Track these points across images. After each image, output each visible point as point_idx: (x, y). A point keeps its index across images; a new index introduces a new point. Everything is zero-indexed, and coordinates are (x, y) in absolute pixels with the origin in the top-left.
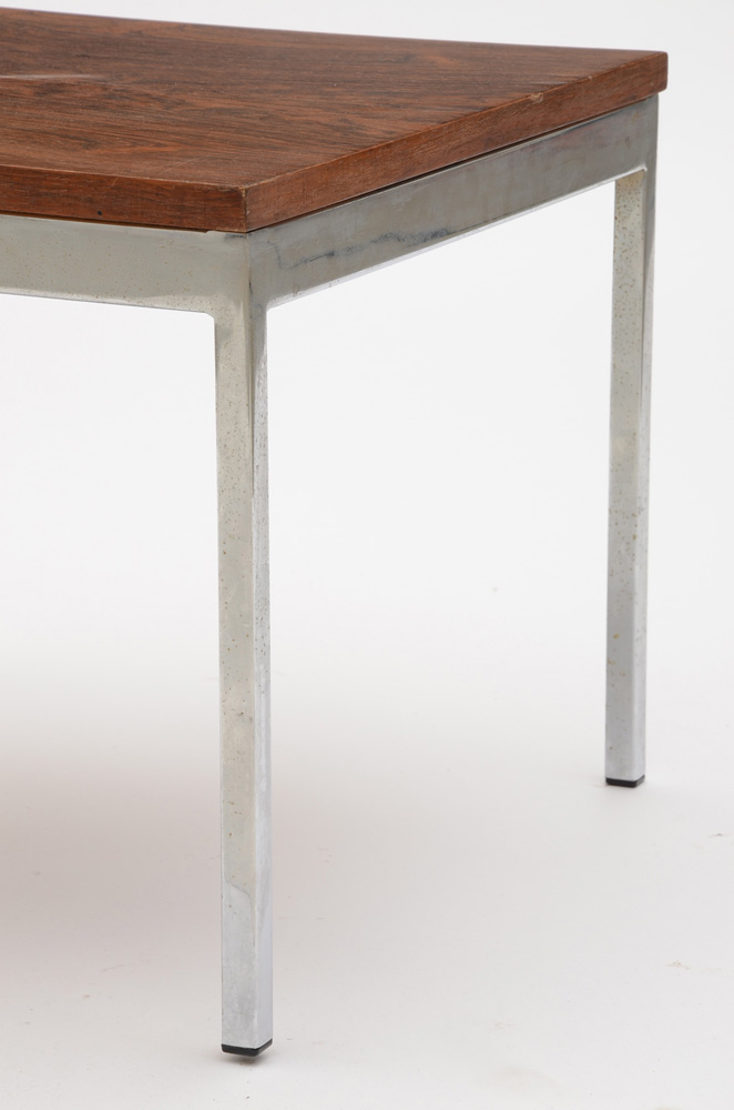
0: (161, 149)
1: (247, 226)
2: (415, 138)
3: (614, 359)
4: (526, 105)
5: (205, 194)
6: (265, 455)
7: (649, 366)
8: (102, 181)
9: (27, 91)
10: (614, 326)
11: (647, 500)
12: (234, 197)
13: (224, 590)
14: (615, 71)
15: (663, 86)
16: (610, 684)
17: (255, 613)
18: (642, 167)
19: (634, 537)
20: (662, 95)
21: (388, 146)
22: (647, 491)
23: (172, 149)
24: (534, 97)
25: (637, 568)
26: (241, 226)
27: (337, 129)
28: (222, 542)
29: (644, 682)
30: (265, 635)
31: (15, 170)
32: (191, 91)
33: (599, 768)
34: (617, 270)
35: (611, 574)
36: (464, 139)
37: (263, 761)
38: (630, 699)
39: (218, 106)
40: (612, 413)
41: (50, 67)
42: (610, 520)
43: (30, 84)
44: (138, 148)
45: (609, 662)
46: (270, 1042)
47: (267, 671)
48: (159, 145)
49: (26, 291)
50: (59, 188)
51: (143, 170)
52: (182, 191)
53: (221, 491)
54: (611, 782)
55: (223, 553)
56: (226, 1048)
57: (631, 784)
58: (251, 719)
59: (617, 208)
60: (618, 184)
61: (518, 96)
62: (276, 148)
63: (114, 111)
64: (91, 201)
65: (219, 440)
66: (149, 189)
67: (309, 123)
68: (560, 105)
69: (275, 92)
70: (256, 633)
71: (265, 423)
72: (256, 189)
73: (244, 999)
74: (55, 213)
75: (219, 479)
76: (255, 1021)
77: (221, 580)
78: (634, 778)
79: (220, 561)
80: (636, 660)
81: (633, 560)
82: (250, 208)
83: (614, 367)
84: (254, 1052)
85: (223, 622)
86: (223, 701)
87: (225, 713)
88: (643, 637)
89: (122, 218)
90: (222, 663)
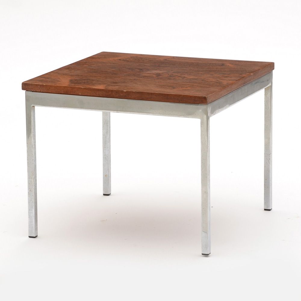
0: (187, 88)
3: (265, 123)
4: (250, 76)
5: (199, 98)
6: (209, 144)
7: (272, 124)
8: (180, 95)
9: (154, 76)
10: (265, 116)
11: (272, 151)
12: (205, 98)
16: (265, 190)
17: (208, 173)
18: (270, 85)
19: (270, 159)
20: (273, 71)
23: (189, 88)
24: (252, 74)
25: (270, 165)
26: (206, 103)
27: (217, 83)
28: (202, 160)
29: (272, 189)
30: (209, 177)
31: (164, 94)
32: (185, 74)
33: (263, 207)
34: (265, 105)
35: (265, 167)
36: (240, 83)
38: (269, 192)
39: (192, 78)
40: (264, 134)
41: (154, 69)
42: (264, 156)
43: (154, 74)
44: (183, 88)
45: (264, 185)
46: (210, 253)
47: (210, 184)
48: (186, 87)
50: (172, 97)
51: (186, 93)
52: (195, 97)
53: (202, 151)
54: (265, 210)
55: (202, 162)
56: (203, 254)
57: (269, 210)
58: (207, 193)
59: (265, 93)
60: (265, 89)
62: (208, 88)
63: (173, 80)
64: (178, 99)
65: (201, 142)
67: (212, 81)
68: (256, 74)
69: (201, 74)
70: (208, 177)
71: (209, 138)
72: (208, 96)
73: (206, 245)
75: (201, 149)
77: (202, 167)
78: (270, 209)
79: (201, 163)
80: (270, 184)
82: (208, 100)
83: (265, 124)
84: (208, 255)
85: (202, 175)
86: (202, 190)
87: (202, 192)
88: (271, 180)
89: (184, 102)
90: (202, 182)
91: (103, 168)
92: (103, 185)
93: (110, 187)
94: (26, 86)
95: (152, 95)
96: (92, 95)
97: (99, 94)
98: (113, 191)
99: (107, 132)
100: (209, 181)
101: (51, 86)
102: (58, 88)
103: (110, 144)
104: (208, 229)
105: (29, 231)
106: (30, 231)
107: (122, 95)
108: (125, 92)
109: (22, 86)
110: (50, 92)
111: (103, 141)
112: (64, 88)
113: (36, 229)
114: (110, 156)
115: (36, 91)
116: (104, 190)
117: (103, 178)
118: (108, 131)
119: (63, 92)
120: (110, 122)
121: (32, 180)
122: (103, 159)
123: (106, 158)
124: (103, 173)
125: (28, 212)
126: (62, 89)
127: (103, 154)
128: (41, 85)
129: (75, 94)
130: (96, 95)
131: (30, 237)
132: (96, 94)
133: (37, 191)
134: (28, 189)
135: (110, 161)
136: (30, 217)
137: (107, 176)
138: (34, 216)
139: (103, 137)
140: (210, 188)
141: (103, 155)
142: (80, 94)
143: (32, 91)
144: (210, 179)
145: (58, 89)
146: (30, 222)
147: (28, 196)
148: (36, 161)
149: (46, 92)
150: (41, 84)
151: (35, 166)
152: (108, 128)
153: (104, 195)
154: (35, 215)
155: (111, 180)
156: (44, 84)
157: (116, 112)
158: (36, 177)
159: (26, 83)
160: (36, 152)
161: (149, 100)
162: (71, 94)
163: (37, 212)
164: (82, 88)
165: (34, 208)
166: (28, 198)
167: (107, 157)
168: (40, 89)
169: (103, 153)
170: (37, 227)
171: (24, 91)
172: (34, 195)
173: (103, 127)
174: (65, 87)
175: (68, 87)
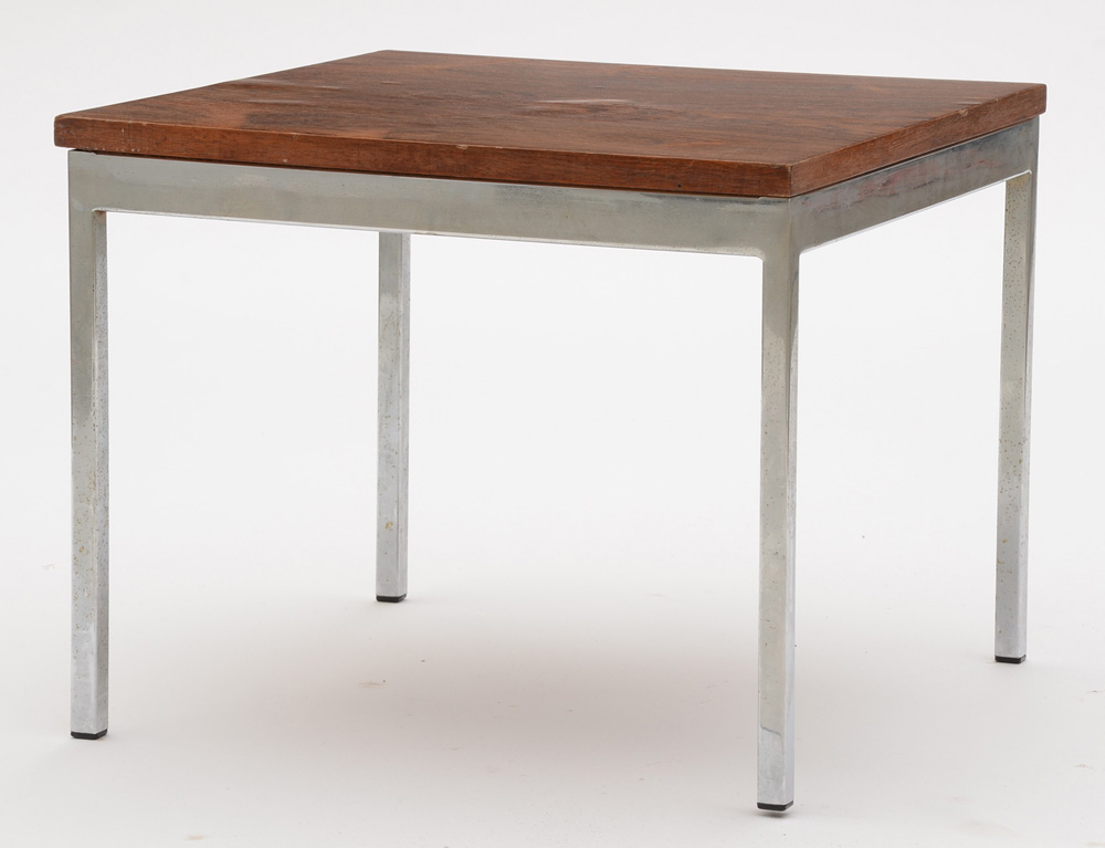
0: (712, 143)
1: (792, 192)
2: (889, 137)
3: (1004, 320)
4: (956, 117)
5: (760, 171)
8: (681, 163)
10: (1004, 293)
11: (1029, 432)
12: (782, 172)
13: (765, 460)
14: (1013, 95)
15: (1043, 110)
16: (999, 580)
17: (788, 478)
18: (1029, 171)
19: (1020, 461)
20: (1041, 116)
21: (873, 141)
22: (1029, 425)
23: (719, 143)
24: (962, 112)
25: (1022, 486)
26: (787, 193)
28: (764, 425)
29: (1026, 579)
30: (794, 495)
33: (989, 647)
35: (1001, 491)
36: (920, 140)
37: (791, 590)
38: (1016, 592)
40: (1002, 363)
41: (581, 95)
42: (1000, 448)
43: (579, 106)
44: (693, 143)
45: (998, 562)
46: (792, 803)
47: (795, 522)
48: (707, 141)
49: (620, 245)
50: (649, 169)
51: (709, 155)
52: (743, 169)
53: (764, 387)
54: (999, 659)
55: (765, 433)
56: (761, 806)
57: (1016, 661)
58: (784, 557)
59: (1008, 201)
60: (1008, 184)
61: (952, 111)
64: (674, 178)
66: (718, 168)
67: (806, 127)
68: (978, 118)
70: (789, 493)
72: (797, 167)
73: (776, 771)
74: (645, 187)
76: (784, 784)
77: (763, 452)
78: (1019, 656)
79: (763, 438)
80: (1021, 560)
81: (1020, 480)
82: (794, 179)
83: (1004, 326)
84: (782, 808)
85: (763, 484)
86: (763, 544)
87: (763, 553)
88: (1026, 543)
89: (697, 189)
90: (763, 515)
91: (380, 495)
92: (379, 564)
93: (405, 570)
94: (72, 131)
95: (569, 161)
96: (332, 164)
97: (359, 162)
98: (414, 587)
99: (397, 357)
100: (794, 509)
101: (168, 129)
102: (196, 137)
103: (408, 403)
104: (786, 704)
105: (73, 711)
106: (77, 713)
107: (450, 162)
108: (465, 153)
109: (56, 132)
110: (166, 152)
111: (380, 394)
112: (224, 137)
113: (103, 703)
114: (407, 450)
115: (112, 149)
116: (378, 579)
117: (378, 535)
118: (401, 354)
119: (215, 155)
120: (408, 319)
121: (91, 507)
122: (379, 463)
123: (389, 457)
124: (380, 513)
125: (70, 635)
126: (214, 142)
127: (379, 440)
128: (129, 125)
129: (265, 160)
130: (347, 164)
131: (76, 735)
132: (349, 161)
133: (107, 552)
134: (75, 543)
135: (406, 470)
136: (77, 654)
137: (394, 527)
138: (95, 651)
139: (379, 379)
140: (793, 537)
141: (379, 447)
142: (285, 161)
143: (97, 152)
144: (794, 503)
145: (199, 141)
146: (79, 674)
147: (73, 569)
148: (107, 432)
149: (152, 153)
150: (131, 122)
151: (105, 452)
152: (401, 343)
153: (381, 599)
154: (98, 648)
155: (407, 541)
156: (144, 123)
158: (106, 495)
159: (72, 117)
160: (106, 394)
161: (560, 182)
162: (251, 159)
163: (107, 635)
164: (291, 136)
165: (95, 617)
166: (73, 580)
167: (393, 454)
168: (125, 141)
169: (380, 437)
170: (107, 697)
171: (66, 150)
172: (96, 566)
173: (382, 338)
174: (225, 133)
175: (238, 133)
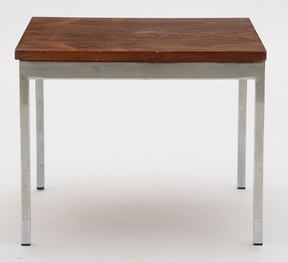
8: (231, 53)
12: (264, 53)
13: (256, 141)
38: (244, 168)
54: (239, 188)
57: (244, 188)
58: (262, 169)
64: (228, 57)
89: (235, 60)
91: (38, 156)
94: (21, 54)
96: (113, 60)
97: (122, 58)
99: (43, 113)
101: (56, 52)
105: (22, 237)
107: (153, 57)
108: (158, 54)
110: (55, 60)
115: (36, 59)
119: (72, 59)
124: (38, 162)
125: (21, 214)
126: (72, 55)
128: (42, 51)
129: (89, 60)
130: (118, 60)
131: (23, 245)
132: (118, 58)
134: (22, 184)
137: (43, 166)
142: (96, 60)
143: (30, 61)
145: (66, 55)
149: (50, 60)
156: (47, 51)
157: (144, 79)
161: (190, 61)
162: (84, 60)
164: (99, 52)
165: (30, 207)
167: (42, 143)
168: (40, 57)
171: (18, 61)
173: (37, 107)
